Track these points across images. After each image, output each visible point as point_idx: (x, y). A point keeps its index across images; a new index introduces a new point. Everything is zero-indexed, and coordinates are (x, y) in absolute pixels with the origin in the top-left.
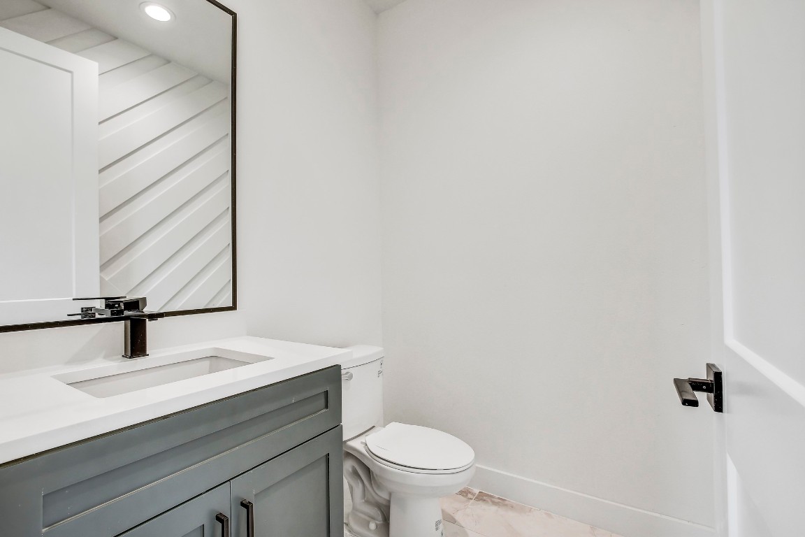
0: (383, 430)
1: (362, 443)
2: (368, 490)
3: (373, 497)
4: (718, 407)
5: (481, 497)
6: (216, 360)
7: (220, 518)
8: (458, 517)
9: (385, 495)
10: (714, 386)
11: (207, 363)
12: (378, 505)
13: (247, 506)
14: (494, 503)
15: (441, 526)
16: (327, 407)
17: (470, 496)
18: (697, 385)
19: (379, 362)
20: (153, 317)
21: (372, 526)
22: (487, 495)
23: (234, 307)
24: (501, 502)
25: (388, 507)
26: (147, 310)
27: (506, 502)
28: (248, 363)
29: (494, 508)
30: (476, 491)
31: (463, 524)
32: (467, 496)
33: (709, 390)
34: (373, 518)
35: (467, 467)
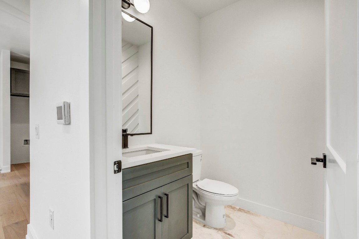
0: (202, 181)
1: (195, 185)
2: (196, 202)
3: (198, 205)
4: (325, 166)
5: (240, 210)
6: (149, 151)
7: (160, 197)
8: (231, 216)
9: (204, 205)
10: (324, 160)
11: (145, 152)
12: (200, 209)
13: (167, 195)
14: (245, 212)
15: (225, 217)
16: (188, 168)
17: (235, 209)
18: (318, 160)
19: (201, 156)
20: (132, 135)
21: (198, 216)
22: (242, 209)
23: (151, 133)
24: (248, 212)
25: (205, 209)
26: (128, 133)
27: (250, 212)
28: (159, 152)
29: (245, 214)
30: (238, 208)
31: (233, 219)
32: (234, 209)
33: (322, 161)
34: (198, 213)
35: (235, 195)
